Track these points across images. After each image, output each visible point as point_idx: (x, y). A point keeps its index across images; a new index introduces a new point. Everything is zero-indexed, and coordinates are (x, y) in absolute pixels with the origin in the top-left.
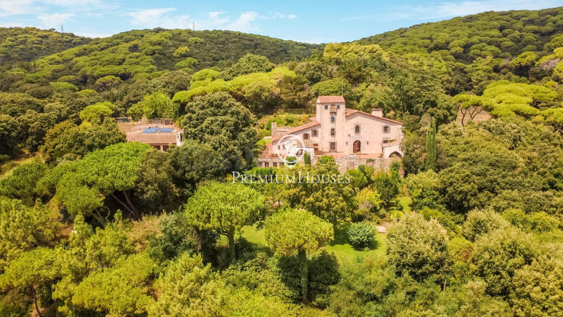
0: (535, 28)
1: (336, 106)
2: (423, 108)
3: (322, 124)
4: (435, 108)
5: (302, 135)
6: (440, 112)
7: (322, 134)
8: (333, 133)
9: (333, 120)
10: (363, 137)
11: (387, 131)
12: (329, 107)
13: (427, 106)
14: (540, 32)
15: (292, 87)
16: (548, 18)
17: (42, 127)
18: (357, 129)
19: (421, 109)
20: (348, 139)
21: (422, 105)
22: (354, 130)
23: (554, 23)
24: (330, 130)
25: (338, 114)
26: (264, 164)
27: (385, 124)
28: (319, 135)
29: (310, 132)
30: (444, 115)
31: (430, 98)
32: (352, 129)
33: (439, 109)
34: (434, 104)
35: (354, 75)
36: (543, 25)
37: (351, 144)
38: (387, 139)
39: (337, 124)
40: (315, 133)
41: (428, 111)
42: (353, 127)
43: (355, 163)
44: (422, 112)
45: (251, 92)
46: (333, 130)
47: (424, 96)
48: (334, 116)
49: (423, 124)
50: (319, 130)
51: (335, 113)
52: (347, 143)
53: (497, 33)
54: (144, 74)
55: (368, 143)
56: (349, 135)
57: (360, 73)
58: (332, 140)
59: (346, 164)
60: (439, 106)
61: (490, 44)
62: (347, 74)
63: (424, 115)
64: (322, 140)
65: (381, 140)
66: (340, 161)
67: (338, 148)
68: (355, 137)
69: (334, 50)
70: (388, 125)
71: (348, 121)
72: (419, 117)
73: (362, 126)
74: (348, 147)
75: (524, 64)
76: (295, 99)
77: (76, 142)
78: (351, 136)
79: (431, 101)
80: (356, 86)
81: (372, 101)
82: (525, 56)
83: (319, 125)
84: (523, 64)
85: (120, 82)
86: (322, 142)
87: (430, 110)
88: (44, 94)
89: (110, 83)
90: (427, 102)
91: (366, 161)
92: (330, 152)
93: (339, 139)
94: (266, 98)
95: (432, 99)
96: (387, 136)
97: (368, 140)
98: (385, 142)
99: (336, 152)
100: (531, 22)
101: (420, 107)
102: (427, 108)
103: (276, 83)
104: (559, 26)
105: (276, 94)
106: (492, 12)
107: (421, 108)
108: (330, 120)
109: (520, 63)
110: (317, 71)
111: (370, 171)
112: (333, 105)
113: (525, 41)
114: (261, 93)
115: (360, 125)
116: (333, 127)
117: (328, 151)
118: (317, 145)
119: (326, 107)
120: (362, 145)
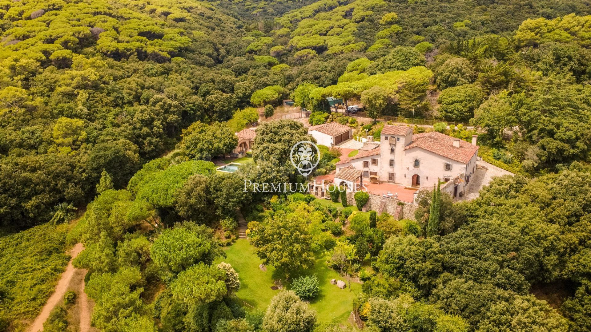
1: (396, 138)
3: (381, 154)
5: (362, 162)
7: (381, 163)
8: (392, 163)
9: (392, 151)
10: (422, 171)
11: (449, 169)
12: (389, 138)
17: (223, 107)
18: (417, 163)
20: (406, 172)
22: (413, 164)
24: (389, 161)
25: (397, 146)
27: (446, 162)
28: (379, 164)
29: (370, 160)
32: (411, 162)
37: (410, 177)
38: (448, 177)
39: (396, 156)
40: (375, 162)
42: (412, 161)
46: (392, 161)
48: (394, 148)
50: (379, 159)
51: (395, 145)
52: (405, 176)
54: (338, 47)
55: (427, 178)
56: (408, 168)
58: (391, 170)
64: (381, 169)
65: (442, 177)
67: (397, 179)
68: (414, 171)
70: (450, 163)
71: (407, 155)
73: (421, 161)
74: (407, 180)
76: (410, 108)
77: (192, 144)
78: (410, 169)
83: (379, 154)
85: (315, 56)
86: (381, 171)
88: (245, 69)
89: (305, 57)
92: (389, 182)
93: (398, 170)
96: (448, 174)
97: (427, 175)
98: (446, 180)
99: (394, 183)
108: (389, 151)
112: (392, 136)
115: (419, 160)
116: (392, 158)
117: (386, 181)
118: (376, 174)
119: (386, 138)
120: (421, 180)
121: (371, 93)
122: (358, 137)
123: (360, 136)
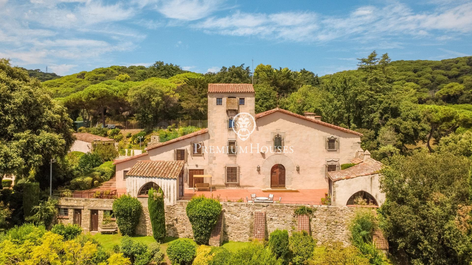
0: (443, 71)
1: (238, 98)
2: (381, 118)
3: (210, 133)
4: (398, 119)
5: (172, 152)
6: (408, 124)
9: (231, 124)
10: (289, 157)
11: (333, 147)
12: (224, 100)
13: (386, 116)
14: (448, 75)
15: (196, 92)
16: (452, 65)
18: (278, 142)
19: (377, 120)
20: (260, 161)
21: (379, 115)
22: (272, 144)
23: (458, 68)
24: (226, 143)
25: (240, 113)
26: (71, 212)
27: (329, 136)
29: (188, 148)
30: (414, 128)
31: (390, 104)
32: (268, 142)
33: (404, 120)
34: (395, 113)
35: (281, 83)
36: (450, 70)
37: (267, 170)
38: (334, 163)
41: (388, 123)
42: (270, 138)
43: (268, 216)
44: (378, 125)
45: (136, 95)
46: (232, 143)
47: (381, 102)
49: (383, 142)
50: (206, 144)
51: (236, 112)
52: (259, 170)
53: (412, 74)
55: (298, 170)
56: (263, 155)
57: (288, 81)
58: (231, 163)
59: (249, 217)
60: (403, 115)
61: (408, 81)
62: (272, 81)
63: (383, 129)
64: (210, 162)
65: (323, 163)
66: (233, 209)
67: (243, 178)
68: (274, 158)
69: (264, 71)
70: (335, 136)
71: (261, 128)
72: (373, 132)
73: (286, 139)
74: (262, 177)
75: (453, 93)
76: (198, 107)
78: (267, 155)
79: (392, 109)
80: (283, 96)
81: (305, 108)
82: (452, 87)
83: (205, 134)
84: (451, 94)
86: (211, 165)
87: (391, 121)
90: (385, 110)
91: (293, 212)
92: (227, 185)
93: (244, 161)
94: (158, 104)
95: (393, 105)
96: (333, 156)
97: (298, 163)
98: (331, 168)
99: (238, 185)
100: (438, 67)
101: (375, 117)
102: (386, 119)
103: (176, 88)
104: (462, 71)
105: (176, 102)
106: (402, 61)
107: (377, 118)
108: (226, 125)
109: (447, 93)
110: (235, 78)
111: (303, 250)
112: (231, 96)
113: (438, 81)
114: (150, 97)
115: (282, 135)
116: (232, 138)
117: (223, 184)
118: (201, 172)
119: (219, 102)
120: (288, 174)
121: (143, 88)
122: (126, 150)
123: (130, 147)
